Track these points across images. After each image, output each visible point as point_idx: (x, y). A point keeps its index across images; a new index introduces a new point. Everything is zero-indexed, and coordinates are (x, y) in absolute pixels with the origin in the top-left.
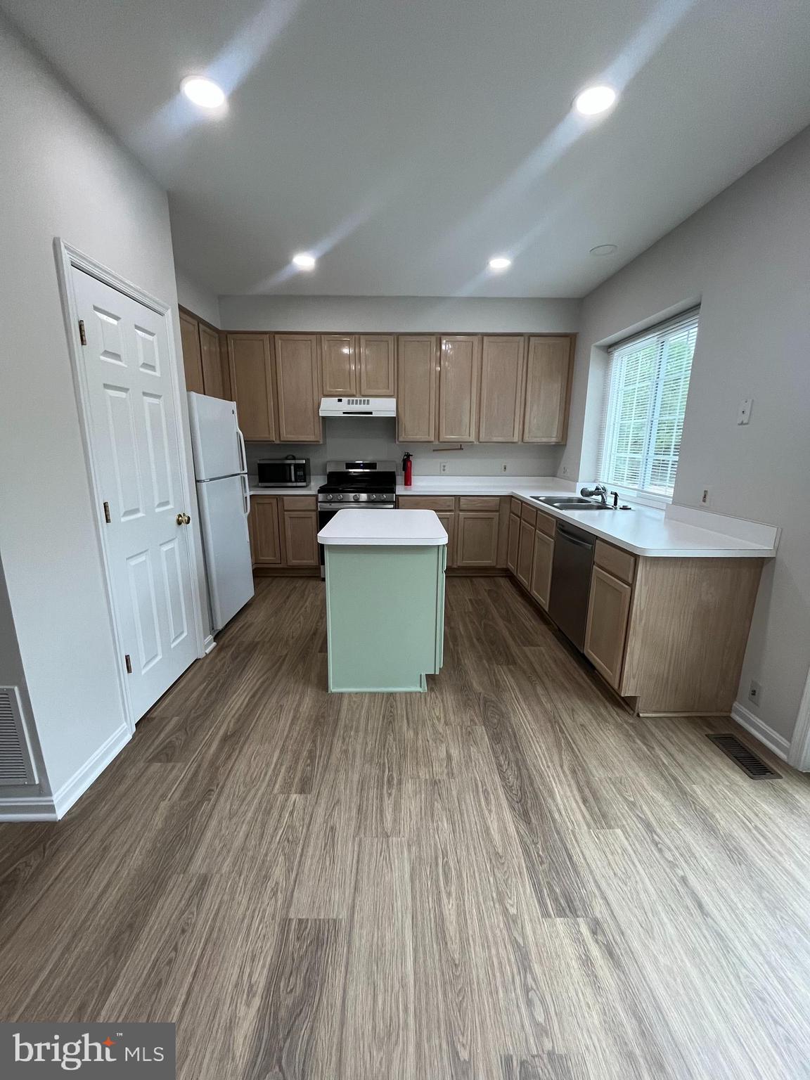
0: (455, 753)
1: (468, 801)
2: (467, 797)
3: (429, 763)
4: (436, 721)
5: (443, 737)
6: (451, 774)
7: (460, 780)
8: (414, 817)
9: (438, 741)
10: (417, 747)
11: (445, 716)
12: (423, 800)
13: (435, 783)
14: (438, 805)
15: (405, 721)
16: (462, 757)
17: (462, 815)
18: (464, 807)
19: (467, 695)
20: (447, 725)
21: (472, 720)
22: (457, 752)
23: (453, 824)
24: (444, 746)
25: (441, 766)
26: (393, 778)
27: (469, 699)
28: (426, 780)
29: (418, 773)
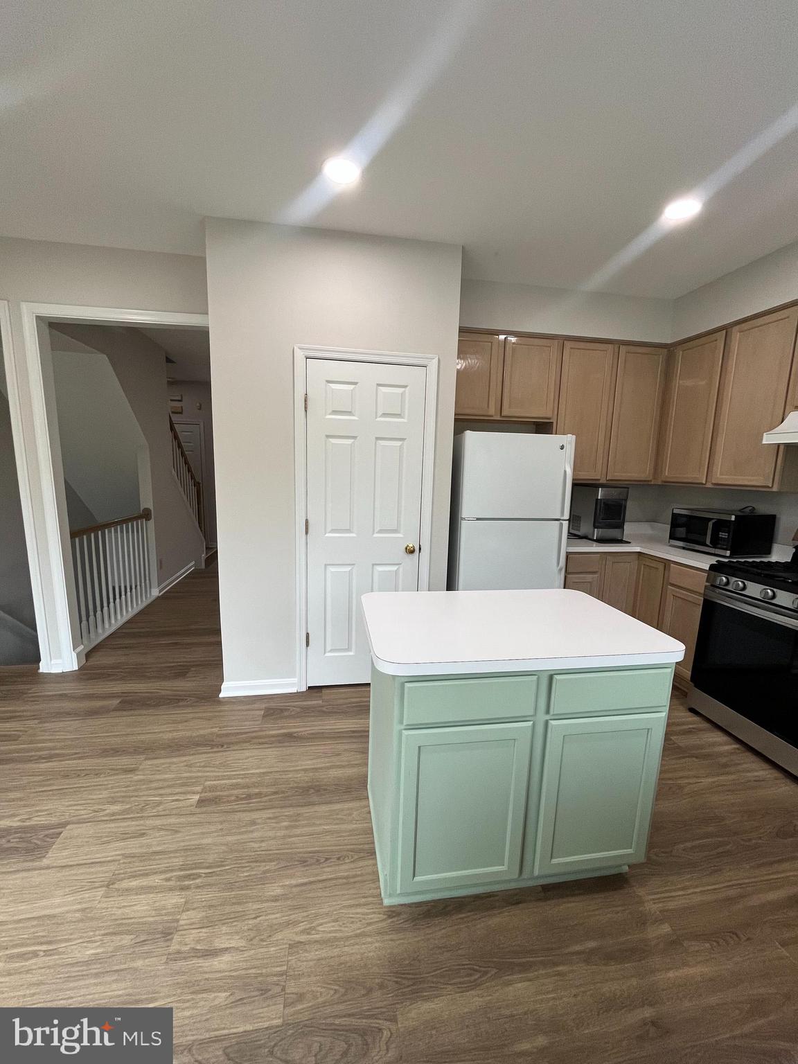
0: (221, 963)
1: (114, 986)
2: (123, 985)
3: (207, 923)
4: (302, 926)
5: (262, 940)
6: (178, 956)
7: (159, 973)
8: (120, 911)
9: (252, 934)
10: (247, 902)
11: (316, 942)
12: (145, 919)
13: (167, 934)
14: (127, 940)
15: (306, 880)
16: (207, 976)
17: (97, 975)
18: (108, 979)
19: (381, 986)
20: (291, 946)
21: (300, 997)
22: (223, 966)
23: (87, 963)
24: (242, 943)
25: (198, 941)
26: (194, 879)
27: (370, 990)
28: (178, 921)
29: (194, 909)
